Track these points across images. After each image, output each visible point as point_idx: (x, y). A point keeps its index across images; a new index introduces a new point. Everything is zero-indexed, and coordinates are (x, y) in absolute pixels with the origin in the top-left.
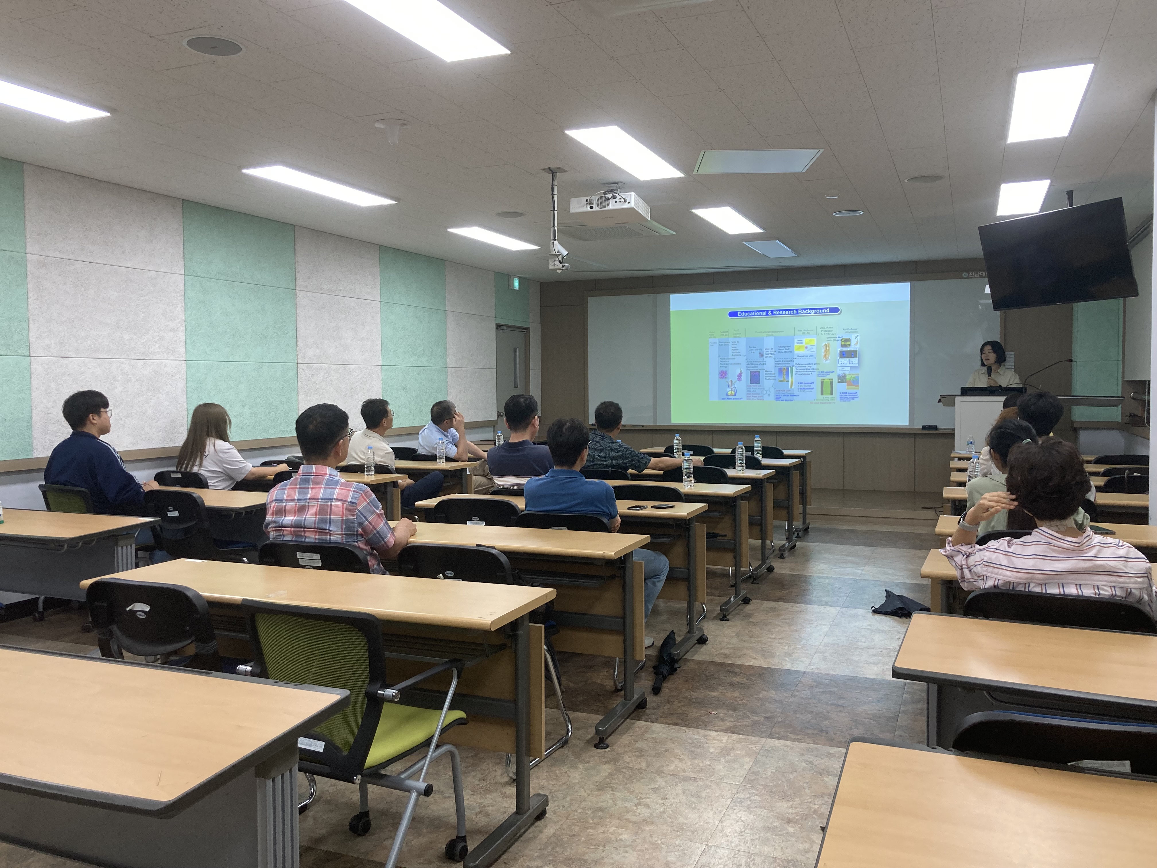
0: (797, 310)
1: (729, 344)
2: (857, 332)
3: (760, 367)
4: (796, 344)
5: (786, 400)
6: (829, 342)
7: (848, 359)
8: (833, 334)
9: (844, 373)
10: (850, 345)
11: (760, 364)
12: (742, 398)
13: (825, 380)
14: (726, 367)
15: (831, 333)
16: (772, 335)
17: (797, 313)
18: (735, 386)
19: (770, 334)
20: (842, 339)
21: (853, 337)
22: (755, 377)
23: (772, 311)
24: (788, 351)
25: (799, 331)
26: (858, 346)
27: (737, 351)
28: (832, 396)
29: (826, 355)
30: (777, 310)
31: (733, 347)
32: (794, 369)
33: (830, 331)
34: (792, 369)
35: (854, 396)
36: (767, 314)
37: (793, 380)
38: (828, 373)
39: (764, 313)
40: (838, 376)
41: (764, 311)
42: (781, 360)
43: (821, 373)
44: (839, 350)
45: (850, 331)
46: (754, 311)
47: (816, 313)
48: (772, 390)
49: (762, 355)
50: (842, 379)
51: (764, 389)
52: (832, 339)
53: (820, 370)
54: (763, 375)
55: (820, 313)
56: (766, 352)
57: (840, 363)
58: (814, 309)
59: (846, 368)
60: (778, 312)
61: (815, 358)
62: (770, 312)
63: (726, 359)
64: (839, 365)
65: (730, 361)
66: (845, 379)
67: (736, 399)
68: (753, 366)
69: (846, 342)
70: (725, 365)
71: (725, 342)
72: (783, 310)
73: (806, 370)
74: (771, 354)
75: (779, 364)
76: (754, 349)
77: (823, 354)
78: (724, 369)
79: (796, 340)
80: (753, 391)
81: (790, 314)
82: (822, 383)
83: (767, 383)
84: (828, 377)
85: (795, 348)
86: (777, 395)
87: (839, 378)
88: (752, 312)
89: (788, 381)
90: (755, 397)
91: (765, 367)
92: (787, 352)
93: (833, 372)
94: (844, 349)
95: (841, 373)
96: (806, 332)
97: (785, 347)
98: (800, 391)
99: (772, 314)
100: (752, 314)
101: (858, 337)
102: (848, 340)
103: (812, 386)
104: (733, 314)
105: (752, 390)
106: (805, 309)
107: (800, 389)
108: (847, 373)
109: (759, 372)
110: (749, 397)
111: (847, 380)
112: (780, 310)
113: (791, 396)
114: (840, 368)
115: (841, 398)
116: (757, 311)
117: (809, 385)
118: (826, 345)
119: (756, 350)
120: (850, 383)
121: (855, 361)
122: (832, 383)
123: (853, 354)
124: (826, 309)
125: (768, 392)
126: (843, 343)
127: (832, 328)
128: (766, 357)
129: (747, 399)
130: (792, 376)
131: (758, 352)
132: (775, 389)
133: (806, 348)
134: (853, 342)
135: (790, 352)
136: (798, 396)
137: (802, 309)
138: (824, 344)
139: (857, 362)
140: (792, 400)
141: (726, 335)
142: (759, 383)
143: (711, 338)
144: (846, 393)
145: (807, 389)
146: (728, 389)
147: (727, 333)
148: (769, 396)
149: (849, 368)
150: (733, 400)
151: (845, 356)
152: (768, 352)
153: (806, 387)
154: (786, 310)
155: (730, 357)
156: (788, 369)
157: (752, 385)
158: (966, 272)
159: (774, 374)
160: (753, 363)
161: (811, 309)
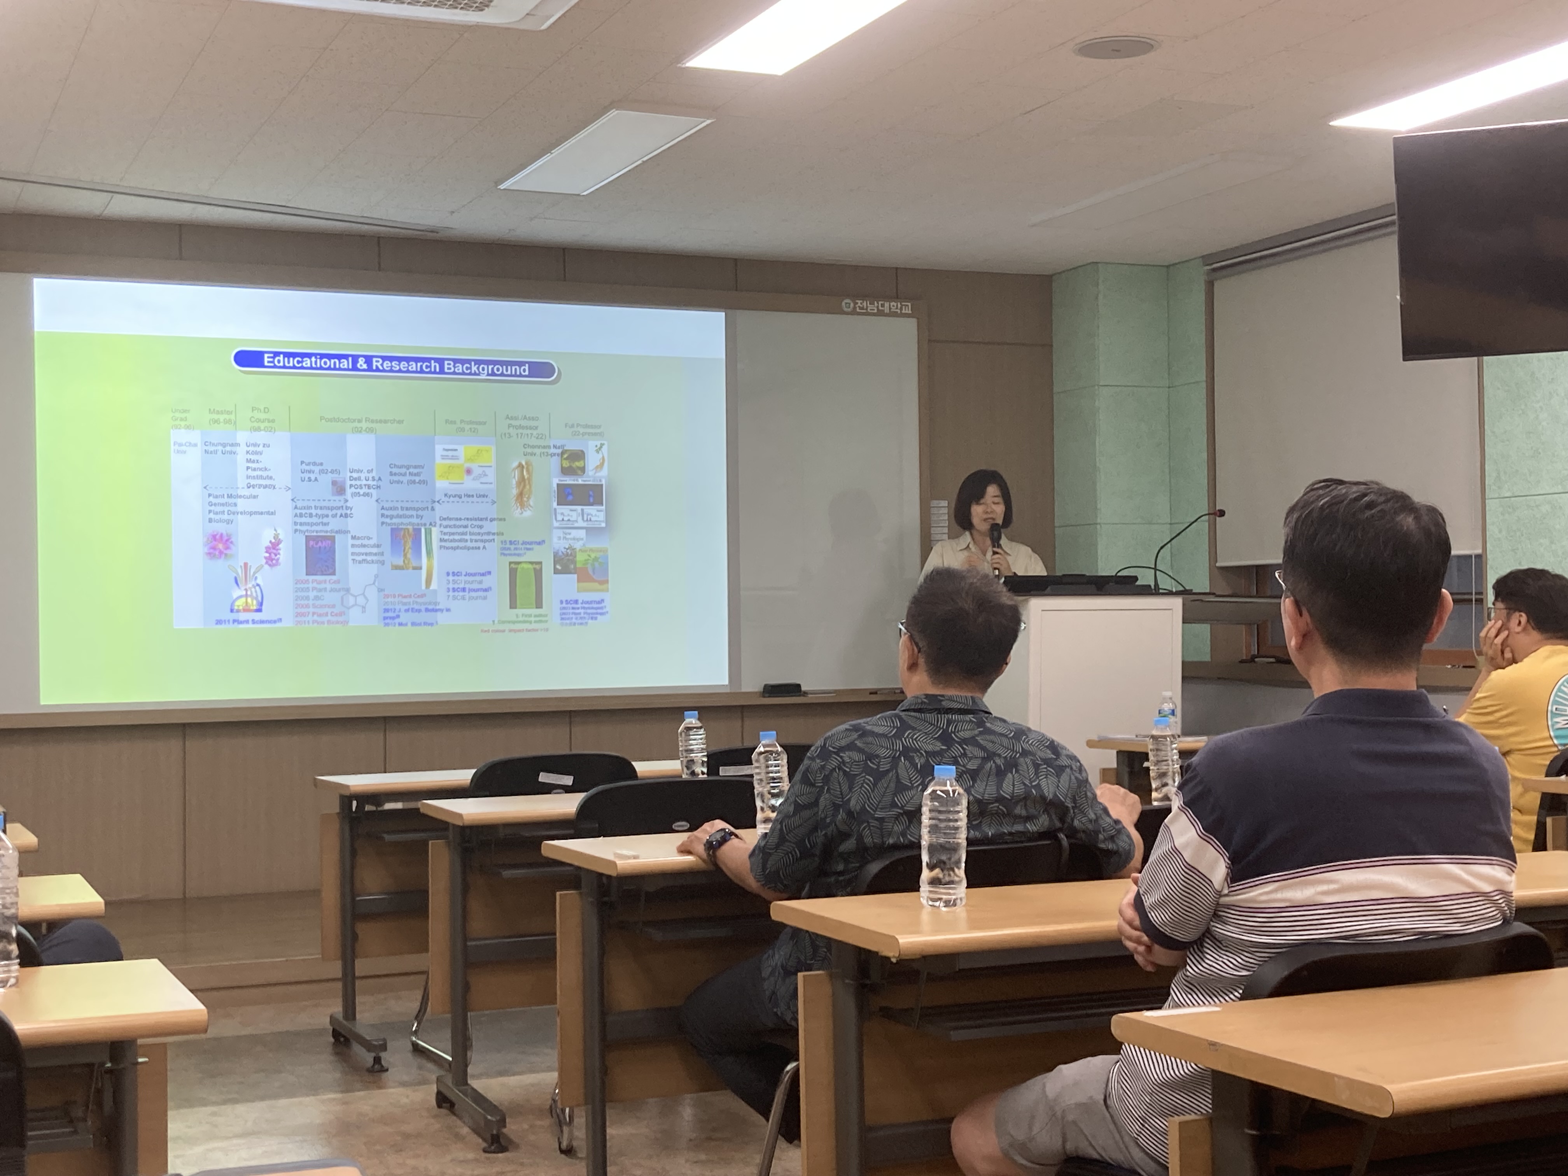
0: (441, 361)
1: (238, 449)
2: (601, 434)
3: (334, 524)
4: (438, 461)
5: (413, 624)
6: (532, 459)
7: (579, 508)
8: (539, 437)
9: (570, 548)
10: (583, 469)
11: (334, 516)
12: (280, 620)
13: (520, 566)
14: (229, 522)
15: (535, 433)
16: (370, 430)
17: (442, 371)
18: (259, 581)
19: (364, 425)
20: (563, 453)
21: (590, 447)
22: (320, 556)
23: (369, 359)
24: (417, 479)
25: (447, 422)
26: (604, 472)
27: (264, 474)
28: (539, 611)
29: (520, 495)
30: (384, 358)
31: (248, 461)
32: (435, 532)
33: (531, 428)
34: (429, 533)
35: (596, 610)
36: (354, 368)
38: (529, 545)
39: (345, 363)
40: (556, 555)
41: (346, 357)
42: (399, 505)
43: (509, 546)
44: (555, 481)
45: (582, 430)
46: (315, 355)
47: (493, 374)
48: (372, 594)
49: (339, 489)
50: (565, 563)
51: (348, 590)
52: (538, 451)
53: (507, 537)
54: (344, 548)
55: (502, 375)
56: (351, 479)
57: (560, 518)
58: (488, 363)
59: (574, 533)
60: (387, 364)
61: (494, 502)
62: (361, 361)
63: (230, 496)
64: (556, 524)
65: (242, 505)
66: (574, 562)
67: (262, 622)
68: (315, 520)
69: (574, 460)
70: (226, 517)
71: (224, 445)
72: (400, 359)
73: (468, 537)
74: (369, 487)
75: (392, 517)
76: (317, 469)
77: (515, 492)
78: (221, 528)
79: (439, 449)
80: (317, 598)
81: (422, 371)
82: (513, 573)
83: (356, 573)
84: (528, 556)
85: (438, 472)
86: (386, 610)
87: (557, 559)
88: (309, 355)
89: (421, 568)
90: (320, 615)
91: (351, 524)
92: (414, 482)
93: (541, 543)
94: (569, 480)
95: (562, 546)
96: (467, 427)
97: (408, 467)
98: (455, 598)
99: (370, 369)
100: (307, 362)
101: (605, 449)
102: (579, 455)
103: (487, 581)
104: (249, 359)
105: (312, 594)
106: (463, 362)
107: (454, 590)
108: (578, 545)
109: (332, 539)
110: (303, 615)
111: (579, 565)
112: (391, 359)
113: (427, 610)
114: (560, 533)
115: (566, 617)
116: (322, 356)
117: (478, 578)
118: (520, 466)
119: (322, 472)
120: (584, 576)
121: (596, 513)
122: (538, 574)
123: (589, 495)
124: (520, 364)
125: (361, 600)
126: (566, 464)
127: (537, 419)
128: (354, 495)
129: (298, 622)
130: (429, 553)
131: (330, 477)
132: (380, 590)
133: (469, 471)
134: (592, 460)
135: (423, 482)
136: (448, 610)
137: (456, 361)
138: (515, 464)
139: (602, 516)
140: (432, 624)
141: (227, 422)
142: (334, 573)
143: (177, 427)
144: (576, 602)
145: (471, 590)
146: (237, 593)
147: (232, 417)
148: (364, 611)
149: (582, 534)
150: (251, 625)
151: (570, 498)
152: (359, 479)
153: (467, 586)
154: (408, 360)
155: (240, 492)
156: (417, 532)
157: (311, 578)
158: (848, 296)
159: (378, 546)
160: (314, 512)
161: (478, 362)
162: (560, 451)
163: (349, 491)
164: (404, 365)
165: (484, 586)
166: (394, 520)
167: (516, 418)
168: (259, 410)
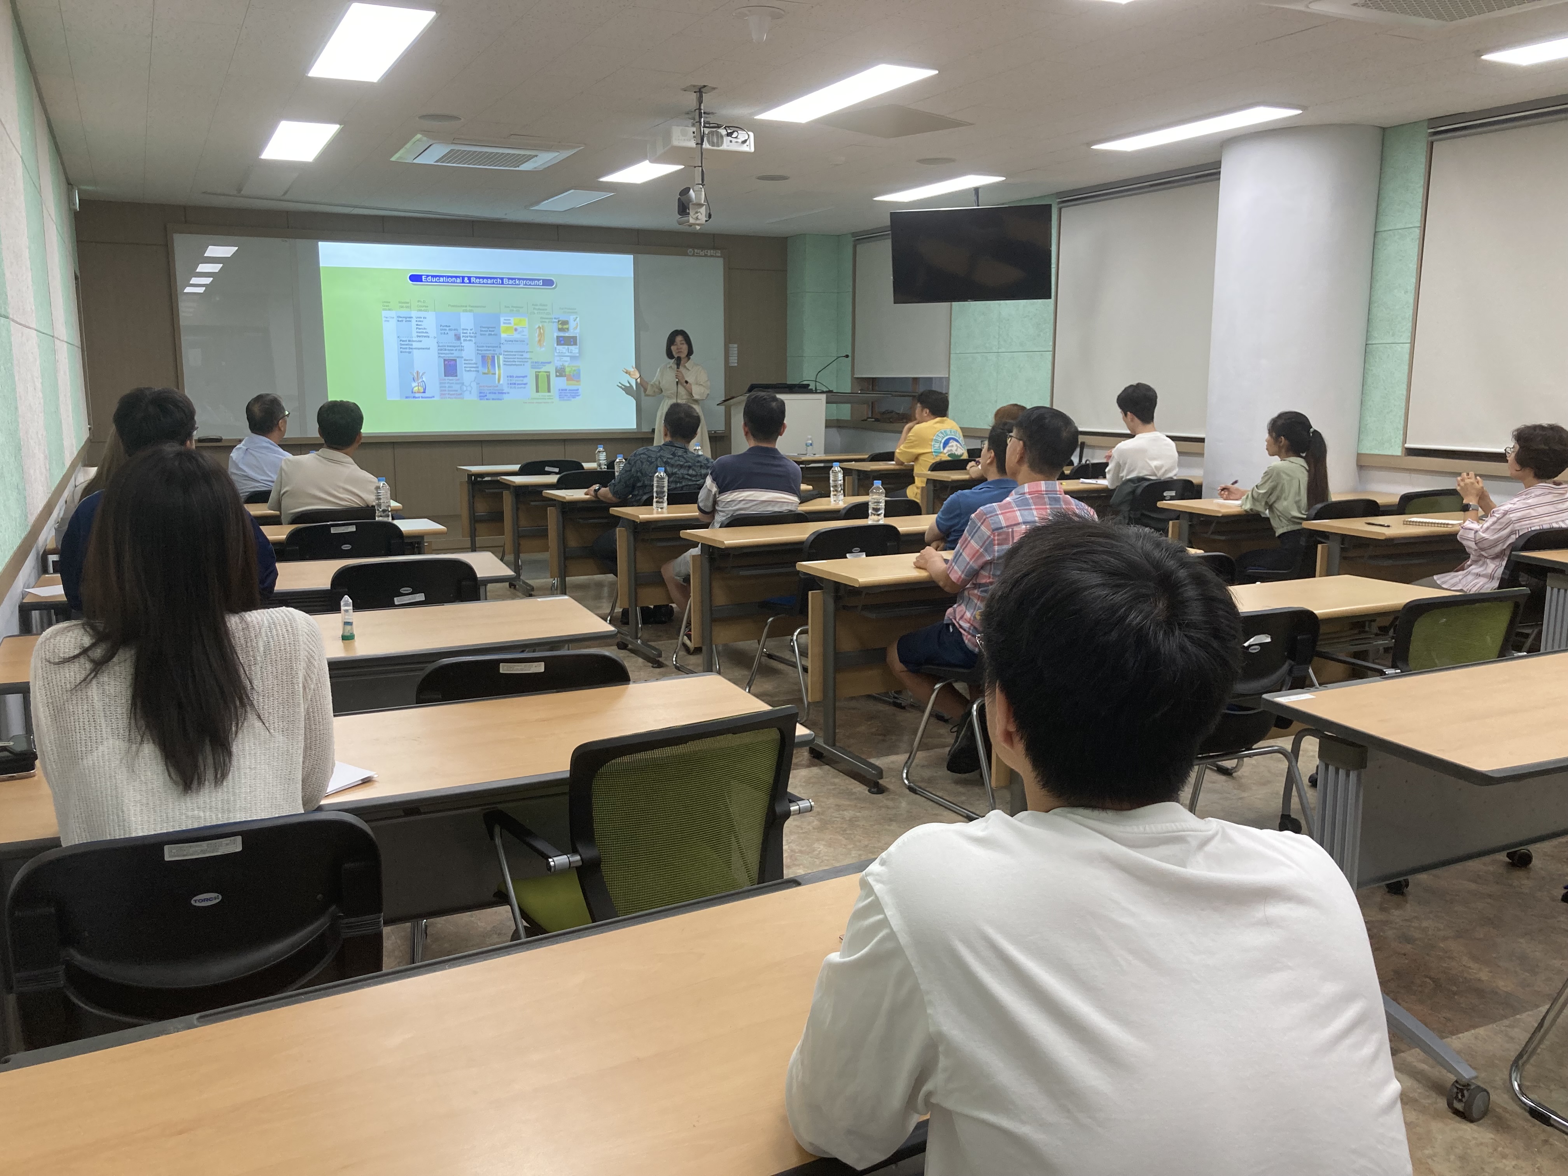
0: (502, 279)
1: (412, 319)
2: (576, 313)
3: (456, 354)
4: (502, 325)
5: (493, 399)
6: (545, 324)
7: (566, 347)
8: (548, 313)
9: (563, 365)
10: (568, 329)
11: (456, 350)
12: (434, 397)
13: (540, 374)
14: (410, 352)
15: (545, 311)
16: (471, 311)
17: (503, 283)
18: (424, 379)
19: (468, 308)
20: (559, 322)
21: (572, 318)
22: (450, 368)
23: (469, 278)
24: (493, 333)
25: (505, 307)
26: (578, 330)
27: (424, 331)
28: (549, 394)
29: (540, 341)
30: (476, 278)
31: (417, 325)
32: (501, 357)
33: (543, 310)
34: (498, 358)
35: (575, 394)
36: (463, 282)
37: (501, 372)
38: (544, 363)
39: (459, 280)
40: (556, 368)
41: (459, 277)
42: (485, 345)
43: (536, 365)
44: (556, 335)
45: (567, 311)
46: (445, 276)
47: (526, 285)
48: (474, 385)
49: (458, 338)
50: (560, 372)
51: (463, 384)
52: (547, 320)
53: (534, 360)
54: (461, 366)
55: (530, 285)
56: (463, 333)
57: (557, 351)
58: (524, 279)
59: (565, 358)
60: (478, 280)
61: (527, 344)
62: (466, 279)
63: (409, 341)
64: (556, 354)
65: (415, 345)
66: (564, 371)
67: (426, 398)
68: (447, 352)
69: (563, 325)
70: (408, 350)
71: (406, 318)
72: (483, 278)
73: (516, 360)
74: (471, 337)
75: (481, 350)
76: (448, 328)
77: (537, 339)
78: (406, 355)
79: (502, 319)
80: (449, 387)
81: (493, 283)
82: (537, 377)
83: (467, 376)
84: (544, 369)
85: (502, 330)
86: (481, 393)
87: (557, 370)
88: (443, 276)
89: (495, 374)
90: (451, 395)
91: (464, 354)
92: (491, 335)
93: (550, 363)
94: (562, 334)
95: (559, 364)
96: (515, 309)
97: (488, 328)
98: (511, 388)
99: (470, 282)
100: (442, 280)
101: (578, 319)
102: (565, 323)
103: (525, 380)
104: (416, 278)
105: (447, 385)
106: (512, 279)
107: (511, 384)
108: (566, 364)
109: (455, 360)
110: (444, 394)
111: (567, 373)
112: (479, 278)
113: (499, 393)
114: (558, 358)
115: (561, 397)
116: (448, 277)
117: (521, 379)
118: (539, 327)
119: (450, 330)
120: (570, 378)
121: (574, 349)
122: (548, 377)
123: (571, 341)
124: (539, 280)
125: (469, 388)
126: (560, 326)
127: (546, 305)
128: (464, 340)
129: (442, 398)
130: (499, 367)
131: (453, 333)
132: (478, 384)
133: (516, 330)
134: (572, 324)
135: (495, 335)
136: (508, 393)
137: (509, 279)
138: (537, 326)
139: (577, 351)
140: (501, 399)
141: (407, 307)
142: (456, 376)
143: (384, 310)
144: (566, 390)
145: (518, 384)
146: (414, 384)
147: (409, 305)
148: (470, 393)
149: (568, 359)
150: (421, 399)
151: (562, 342)
152: (466, 333)
153: (517, 382)
154: (487, 278)
155: (414, 339)
156: (493, 357)
157: (447, 378)
158: (691, 248)
159: (476, 364)
160: (447, 348)
161: (519, 279)
162: (557, 320)
163: (462, 339)
164: (485, 281)
165: (524, 382)
166: (483, 352)
167: (537, 305)
168: (420, 301)
